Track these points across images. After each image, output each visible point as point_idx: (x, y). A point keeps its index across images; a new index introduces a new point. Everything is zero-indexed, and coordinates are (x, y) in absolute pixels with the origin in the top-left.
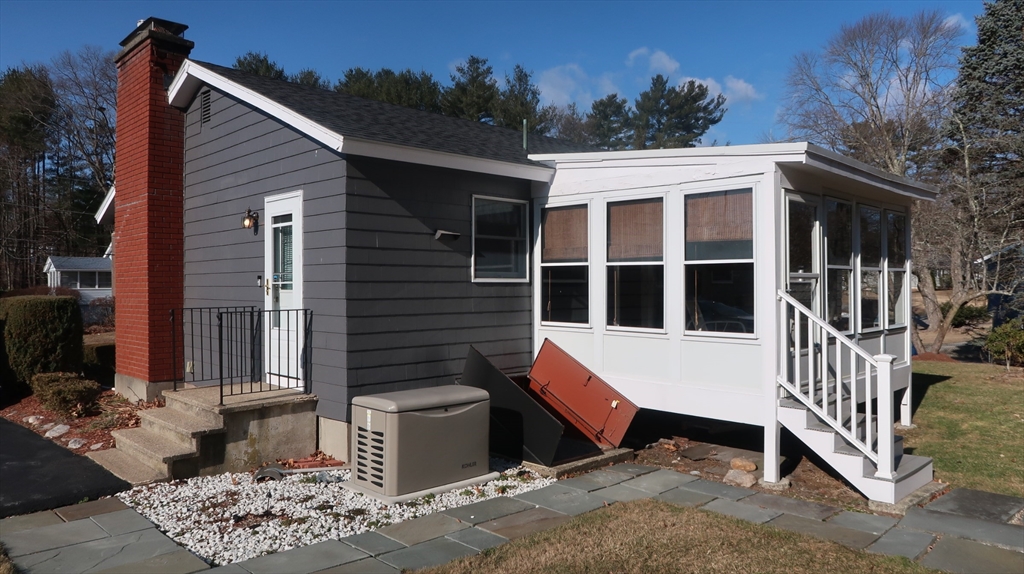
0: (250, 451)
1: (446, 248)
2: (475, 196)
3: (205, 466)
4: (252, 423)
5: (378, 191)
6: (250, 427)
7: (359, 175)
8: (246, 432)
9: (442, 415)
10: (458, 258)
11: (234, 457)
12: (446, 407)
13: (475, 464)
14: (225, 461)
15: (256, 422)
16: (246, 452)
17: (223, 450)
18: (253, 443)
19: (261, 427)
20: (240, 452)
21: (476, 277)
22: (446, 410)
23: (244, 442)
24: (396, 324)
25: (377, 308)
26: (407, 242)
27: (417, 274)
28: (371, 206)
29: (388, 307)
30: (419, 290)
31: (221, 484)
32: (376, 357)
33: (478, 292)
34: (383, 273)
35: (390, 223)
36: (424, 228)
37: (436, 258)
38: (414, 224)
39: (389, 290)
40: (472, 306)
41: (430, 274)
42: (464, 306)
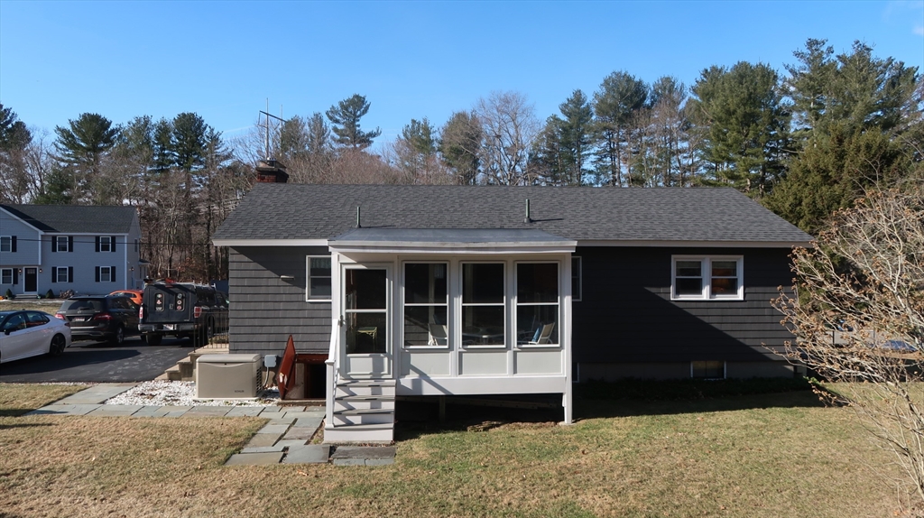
1: (287, 285)
2: (308, 256)
3: (184, 377)
9: (223, 366)
10: (296, 289)
11: (195, 374)
12: (226, 363)
13: (243, 391)
14: (192, 376)
17: (192, 371)
21: (309, 299)
24: (256, 322)
25: (246, 314)
26: (264, 282)
27: (270, 298)
28: (243, 266)
29: (252, 314)
30: (270, 306)
31: (176, 385)
32: (244, 338)
33: (310, 306)
34: (249, 298)
35: (253, 274)
36: (274, 275)
37: (281, 290)
38: (268, 273)
39: (252, 306)
40: (306, 314)
41: (278, 298)
42: (301, 314)
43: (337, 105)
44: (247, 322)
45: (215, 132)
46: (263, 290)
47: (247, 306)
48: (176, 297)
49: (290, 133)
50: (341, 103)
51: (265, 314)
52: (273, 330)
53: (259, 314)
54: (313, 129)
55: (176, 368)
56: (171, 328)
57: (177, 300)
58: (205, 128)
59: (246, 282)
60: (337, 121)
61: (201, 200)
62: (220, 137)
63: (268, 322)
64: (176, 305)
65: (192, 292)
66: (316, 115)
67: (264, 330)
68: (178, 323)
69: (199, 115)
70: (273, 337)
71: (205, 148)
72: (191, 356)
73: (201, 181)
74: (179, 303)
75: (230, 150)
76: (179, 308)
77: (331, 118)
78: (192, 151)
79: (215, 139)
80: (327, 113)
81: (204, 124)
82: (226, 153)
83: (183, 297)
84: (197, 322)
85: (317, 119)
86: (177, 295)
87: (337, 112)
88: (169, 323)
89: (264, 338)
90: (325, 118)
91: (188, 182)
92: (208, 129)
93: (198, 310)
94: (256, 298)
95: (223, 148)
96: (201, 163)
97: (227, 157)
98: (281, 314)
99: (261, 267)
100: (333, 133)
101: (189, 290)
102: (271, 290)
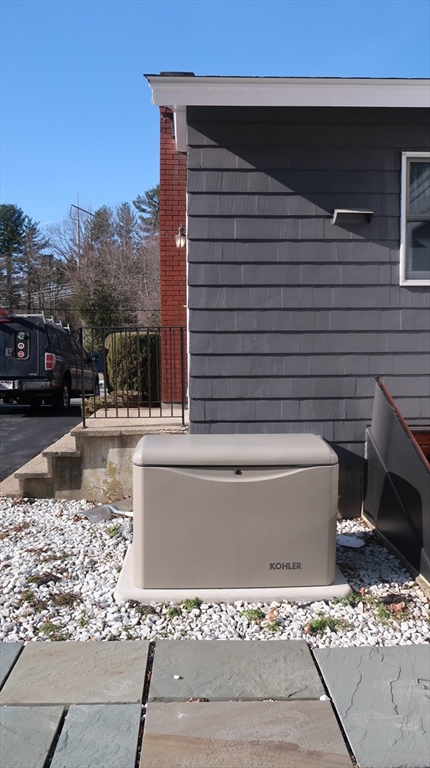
0: (109, 480)
1: (351, 236)
2: (406, 155)
3: (61, 488)
4: (111, 450)
5: (236, 161)
6: (110, 455)
7: (206, 141)
8: (104, 460)
9: (230, 478)
10: (375, 251)
11: (92, 485)
12: (238, 469)
13: (298, 566)
14: (83, 488)
15: (115, 450)
16: (105, 482)
17: (80, 475)
18: (113, 472)
19: (122, 456)
20: (98, 480)
21: (407, 278)
22: (238, 473)
23: (103, 470)
24: (266, 344)
25: (236, 321)
26: (284, 229)
27: (302, 274)
28: (227, 182)
29: (252, 321)
30: (304, 298)
31: (45, 512)
32: (232, 388)
33: (411, 300)
34: (243, 274)
35: (255, 205)
36: (313, 209)
37: (335, 252)
38: (297, 204)
39: (252, 298)
40: (399, 320)
41: (325, 275)
42: (387, 320)
43: (143, 195)
44: (241, 344)
45: (33, 222)
46: (282, 252)
47: (238, 298)
48: (16, 337)
49: (100, 223)
50: (147, 193)
51: (291, 321)
52: (309, 365)
53: (272, 321)
54: (122, 219)
55: (39, 465)
56: (10, 387)
57: (17, 341)
58: (24, 220)
59: (236, 229)
60: (144, 211)
61: (21, 286)
62: (38, 227)
63: (296, 344)
64: (16, 350)
65: (40, 329)
66: (124, 205)
67: (286, 366)
68: (22, 379)
69: (18, 207)
70: (309, 387)
71: (24, 237)
72: (78, 436)
73: (21, 269)
74: (21, 346)
75: (47, 239)
76: (21, 354)
77: (138, 208)
78: (12, 240)
79: (33, 230)
80: (134, 203)
81: (24, 215)
82: (43, 242)
83: (26, 338)
84: (49, 376)
85: (125, 208)
86: (17, 333)
87: (143, 202)
88: (7, 379)
89: (285, 387)
90: (133, 208)
91: (10, 270)
92: (27, 220)
93: (50, 358)
94: (265, 274)
95: (39, 238)
96: (21, 252)
97: (45, 246)
98: (331, 321)
99: (274, 185)
100: (139, 221)
101: (35, 327)
102: (308, 252)
